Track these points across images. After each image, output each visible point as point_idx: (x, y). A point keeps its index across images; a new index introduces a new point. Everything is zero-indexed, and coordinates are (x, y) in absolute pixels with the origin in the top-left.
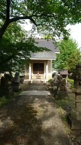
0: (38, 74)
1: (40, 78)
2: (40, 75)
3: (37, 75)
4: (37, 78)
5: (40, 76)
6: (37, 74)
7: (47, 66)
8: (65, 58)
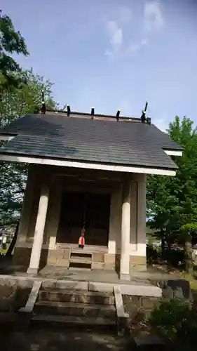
0: (81, 246)
1: (88, 266)
2: (88, 249)
3: (73, 248)
4: (72, 265)
5: (90, 256)
6: (77, 242)
7: (127, 208)
8: (185, 190)
